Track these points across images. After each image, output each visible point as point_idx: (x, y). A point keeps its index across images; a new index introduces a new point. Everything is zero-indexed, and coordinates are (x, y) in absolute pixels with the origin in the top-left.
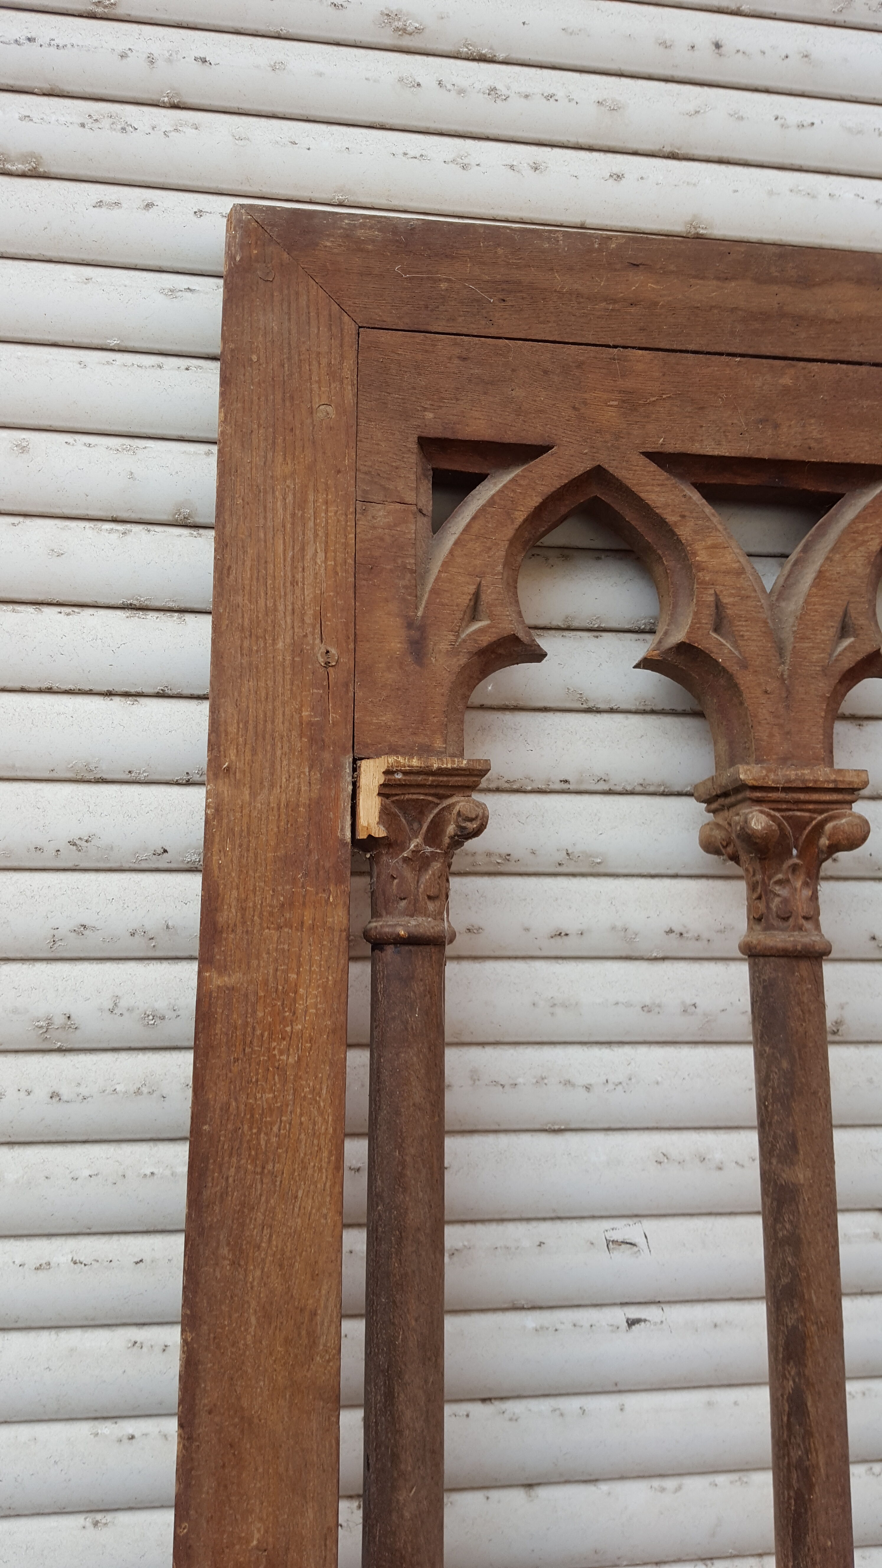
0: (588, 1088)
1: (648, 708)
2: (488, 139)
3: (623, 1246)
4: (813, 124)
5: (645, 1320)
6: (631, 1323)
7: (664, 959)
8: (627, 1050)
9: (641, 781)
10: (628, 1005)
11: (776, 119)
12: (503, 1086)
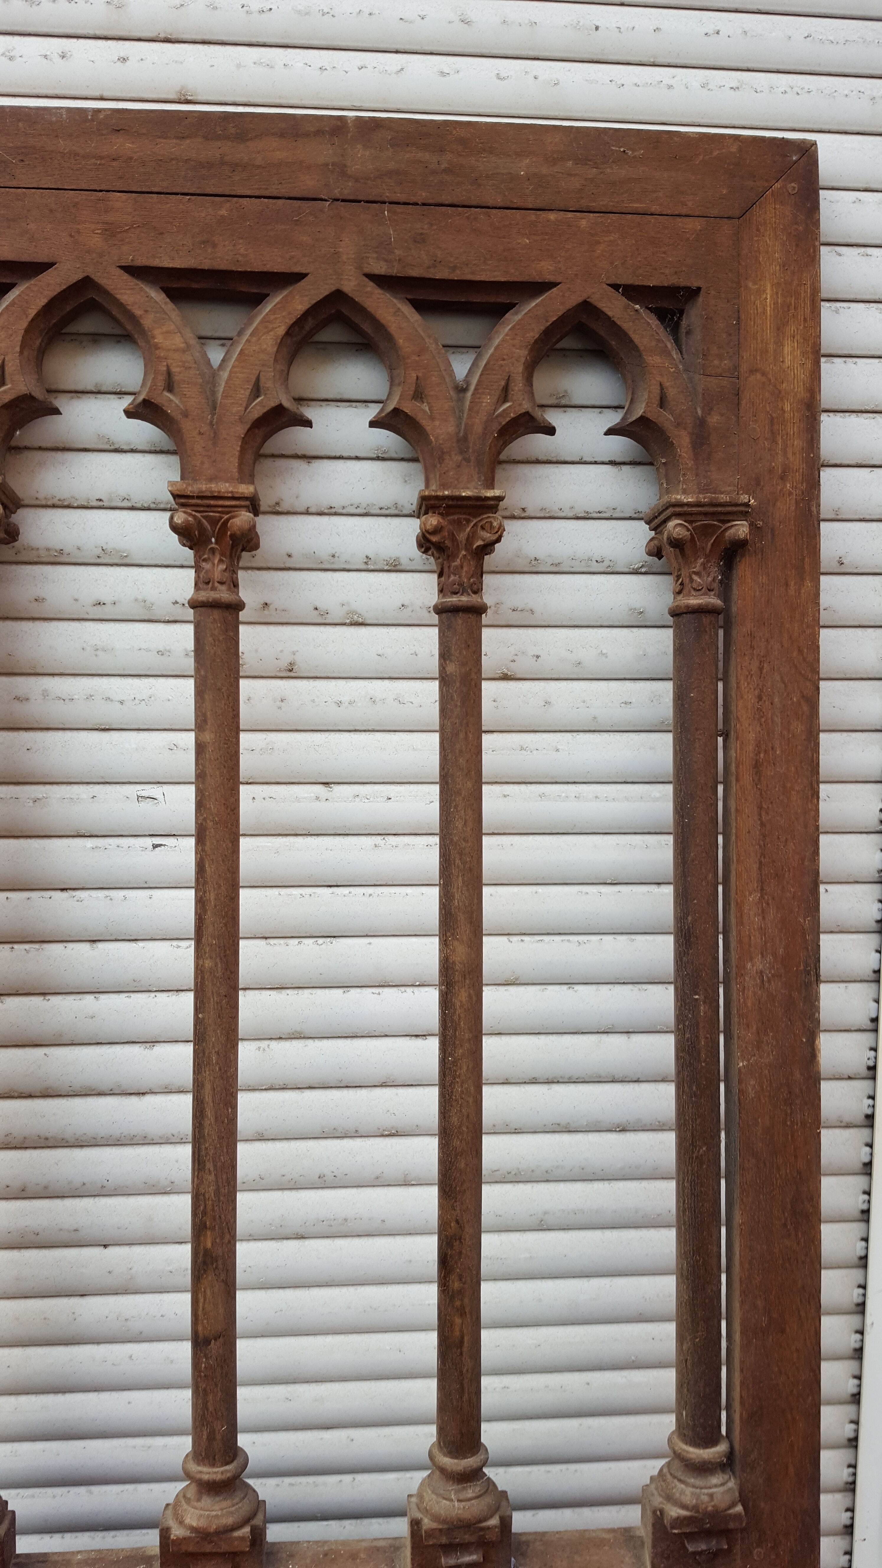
0: (122, 703)
1: (158, 449)
2: (30, 35)
3: (148, 799)
4: (271, 9)
5: (165, 845)
6: (155, 846)
7: (176, 622)
8: (151, 680)
9: (153, 501)
10: (148, 650)
11: (243, 7)
12: (64, 700)
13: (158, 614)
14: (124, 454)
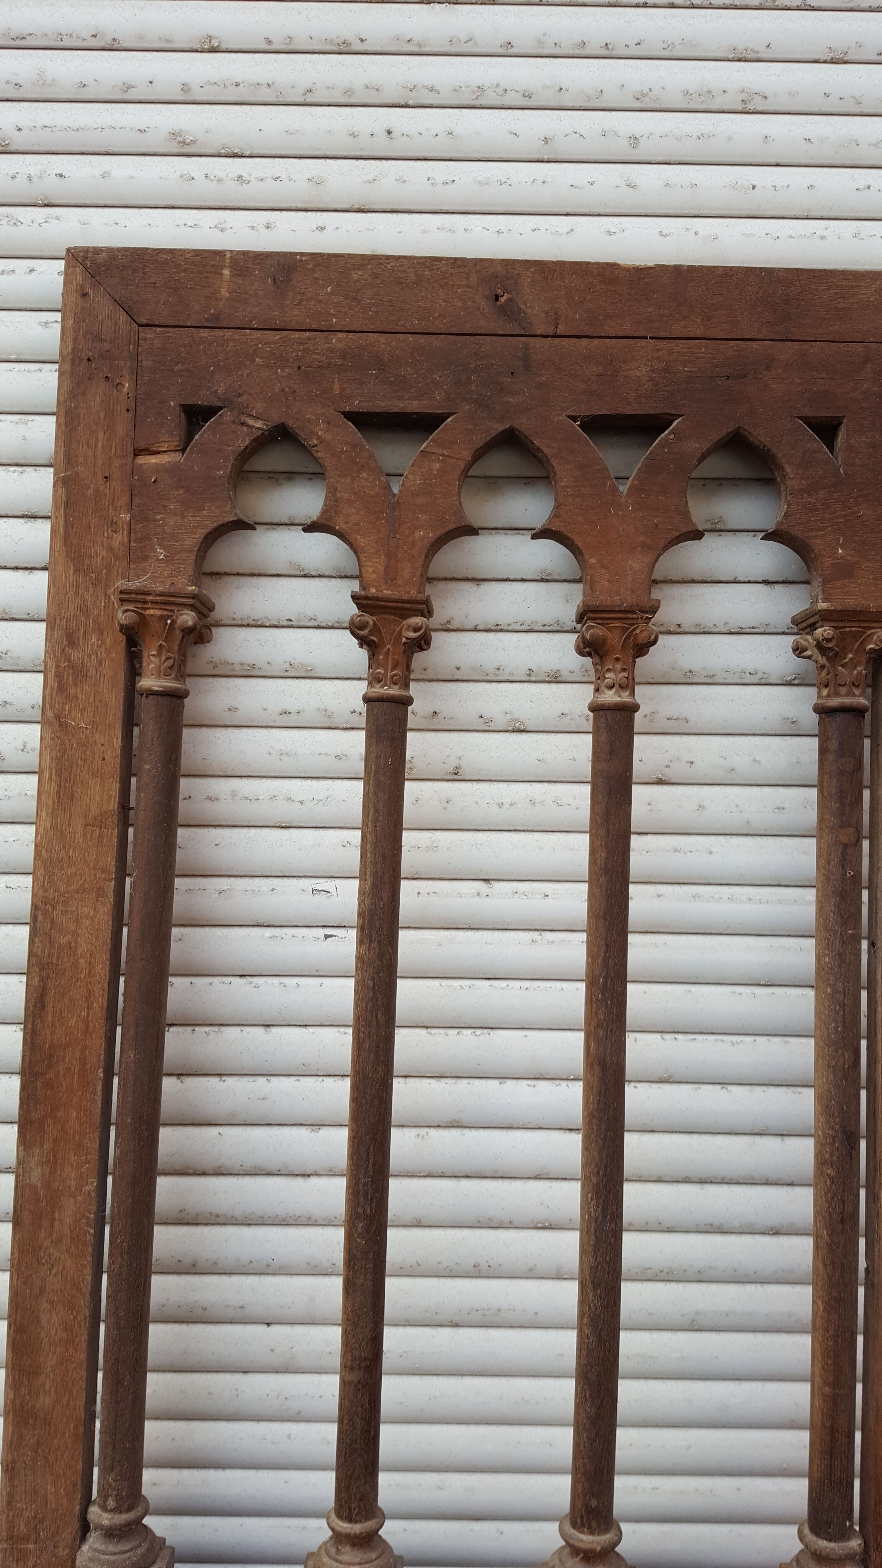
13: (337, 721)
14: (312, 579)
